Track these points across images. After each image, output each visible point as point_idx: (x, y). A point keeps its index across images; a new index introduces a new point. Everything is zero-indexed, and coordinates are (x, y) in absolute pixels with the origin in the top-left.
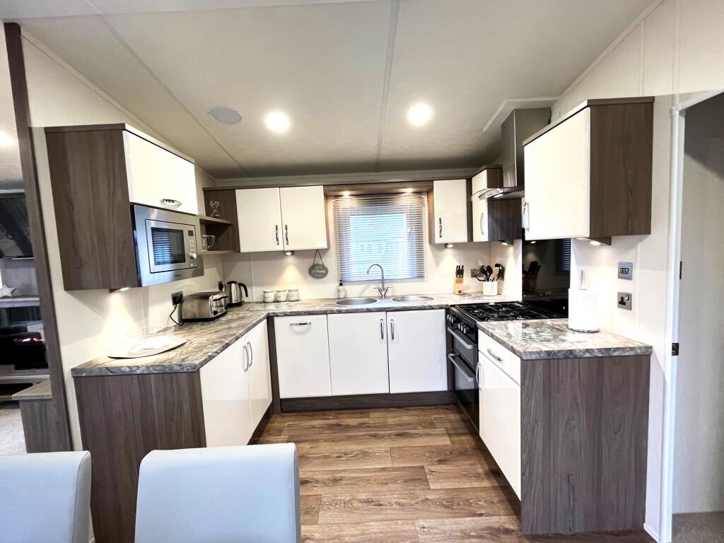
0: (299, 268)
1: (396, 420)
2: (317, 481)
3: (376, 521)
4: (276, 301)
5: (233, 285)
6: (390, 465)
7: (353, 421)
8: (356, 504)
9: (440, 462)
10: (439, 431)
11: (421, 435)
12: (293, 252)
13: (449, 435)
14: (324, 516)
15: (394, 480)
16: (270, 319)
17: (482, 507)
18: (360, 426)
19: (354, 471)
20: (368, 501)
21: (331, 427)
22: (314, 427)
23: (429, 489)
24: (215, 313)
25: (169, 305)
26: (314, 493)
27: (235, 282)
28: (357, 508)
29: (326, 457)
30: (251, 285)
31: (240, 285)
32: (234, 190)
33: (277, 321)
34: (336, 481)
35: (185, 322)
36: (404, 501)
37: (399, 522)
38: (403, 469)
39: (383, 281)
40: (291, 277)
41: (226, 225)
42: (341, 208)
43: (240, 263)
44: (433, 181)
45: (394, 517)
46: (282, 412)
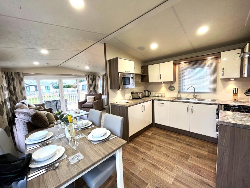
0: (166, 87)
1: (190, 140)
2: (155, 144)
3: (165, 159)
4: (158, 96)
5: (147, 91)
6: (178, 150)
7: (174, 135)
8: (161, 153)
9: (198, 157)
10: (205, 149)
11: (196, 148)
12: (164, 82)
13: (209, 152)
14: (152, 151)
15: (177, 154)
16: (153, 101)
17: (204, 175)
18: (176, 137)
19: (166, 146)
20: (165, 154)
21: (166, 134)
22: (161, 133)
23: (187, 161)
24: (139, 97)
25: (130, 94)
26: (152, 146)
27: (147, 90)
28: (161, 154)
29: (160, 140)
30: (152, 91)
31: (149, 91)
32: (148, 66)
33: (155, 101)
34: (159, 146)
35: (134, 98)
36: (176, 159)
37: (171, 162)
38: (182, 153)
39: (195, 93)
40: (163, 90)
41: (145, 75)
42: (181, 68)
43: (150, 85)
44: (221, 52)
45: (170, 160)
46: (155, 127)
